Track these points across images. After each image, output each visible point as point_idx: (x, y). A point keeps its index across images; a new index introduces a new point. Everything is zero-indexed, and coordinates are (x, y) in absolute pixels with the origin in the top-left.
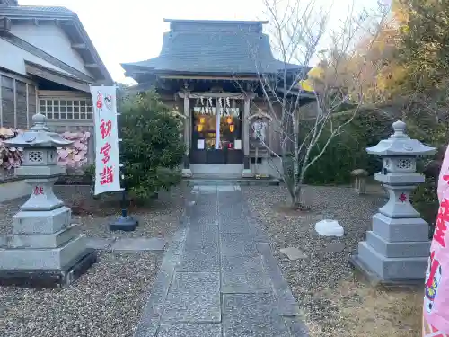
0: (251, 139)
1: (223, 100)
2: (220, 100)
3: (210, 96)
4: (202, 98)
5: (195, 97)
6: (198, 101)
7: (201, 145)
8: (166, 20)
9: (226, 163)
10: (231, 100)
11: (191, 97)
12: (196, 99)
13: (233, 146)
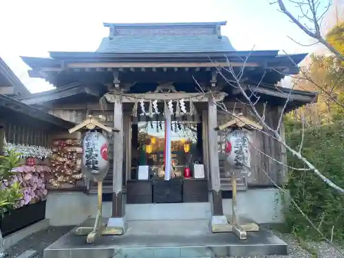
0: (223, 162)
1: (174, 104)
2: (170, 103)
3: (154, 98)
4: (142, 101)
5: (132, 100)
6: (136, 107)
7: (143, 173)
8: (106, 25)
9: (182, 201)
10: (187, 104)
11: (125, 100)
12: (132, 104)
13: (191, 174)
